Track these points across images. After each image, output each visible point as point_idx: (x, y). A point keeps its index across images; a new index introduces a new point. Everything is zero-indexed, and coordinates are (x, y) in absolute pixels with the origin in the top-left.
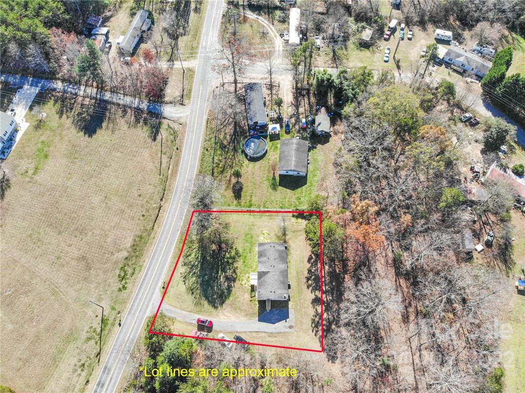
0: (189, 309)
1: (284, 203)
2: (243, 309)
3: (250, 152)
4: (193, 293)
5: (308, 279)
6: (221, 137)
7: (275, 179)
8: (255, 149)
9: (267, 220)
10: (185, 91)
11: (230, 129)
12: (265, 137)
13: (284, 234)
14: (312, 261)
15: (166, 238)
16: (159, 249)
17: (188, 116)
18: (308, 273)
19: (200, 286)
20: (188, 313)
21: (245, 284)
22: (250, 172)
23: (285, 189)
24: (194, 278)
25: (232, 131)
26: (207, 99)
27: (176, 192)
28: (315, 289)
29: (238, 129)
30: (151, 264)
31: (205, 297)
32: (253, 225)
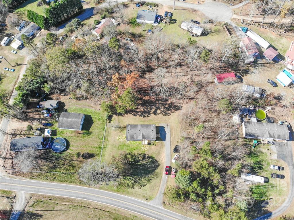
0: (160, 181)
1: (101, 128)
2: (159, 149)
3: (62, 148)
4: (151, 180)
5: (144, 116)
6: (47, 168)
7: (84, 133)
8: (61, 145)
9: (111, 137)
10: (3, 195)
11: (41, 162)
12: (52, 139)
13: (120, 127)
14: (135, 114)
15: (116, 201)
16: (123, 205)
17: (25, 193)
18: (142, 116)
19: (147, 175)
20: (162, 181)
21: (147, 148)
22: (76, 149)
23: (92, 127)
24: (143, 179)
25: (43, 161)
26: (14, 179)
27: (84, 198)
28: (150, 114)
29: (43, 157)
30: (132, 210)
31: (153, 172)
32: (113, 145)
